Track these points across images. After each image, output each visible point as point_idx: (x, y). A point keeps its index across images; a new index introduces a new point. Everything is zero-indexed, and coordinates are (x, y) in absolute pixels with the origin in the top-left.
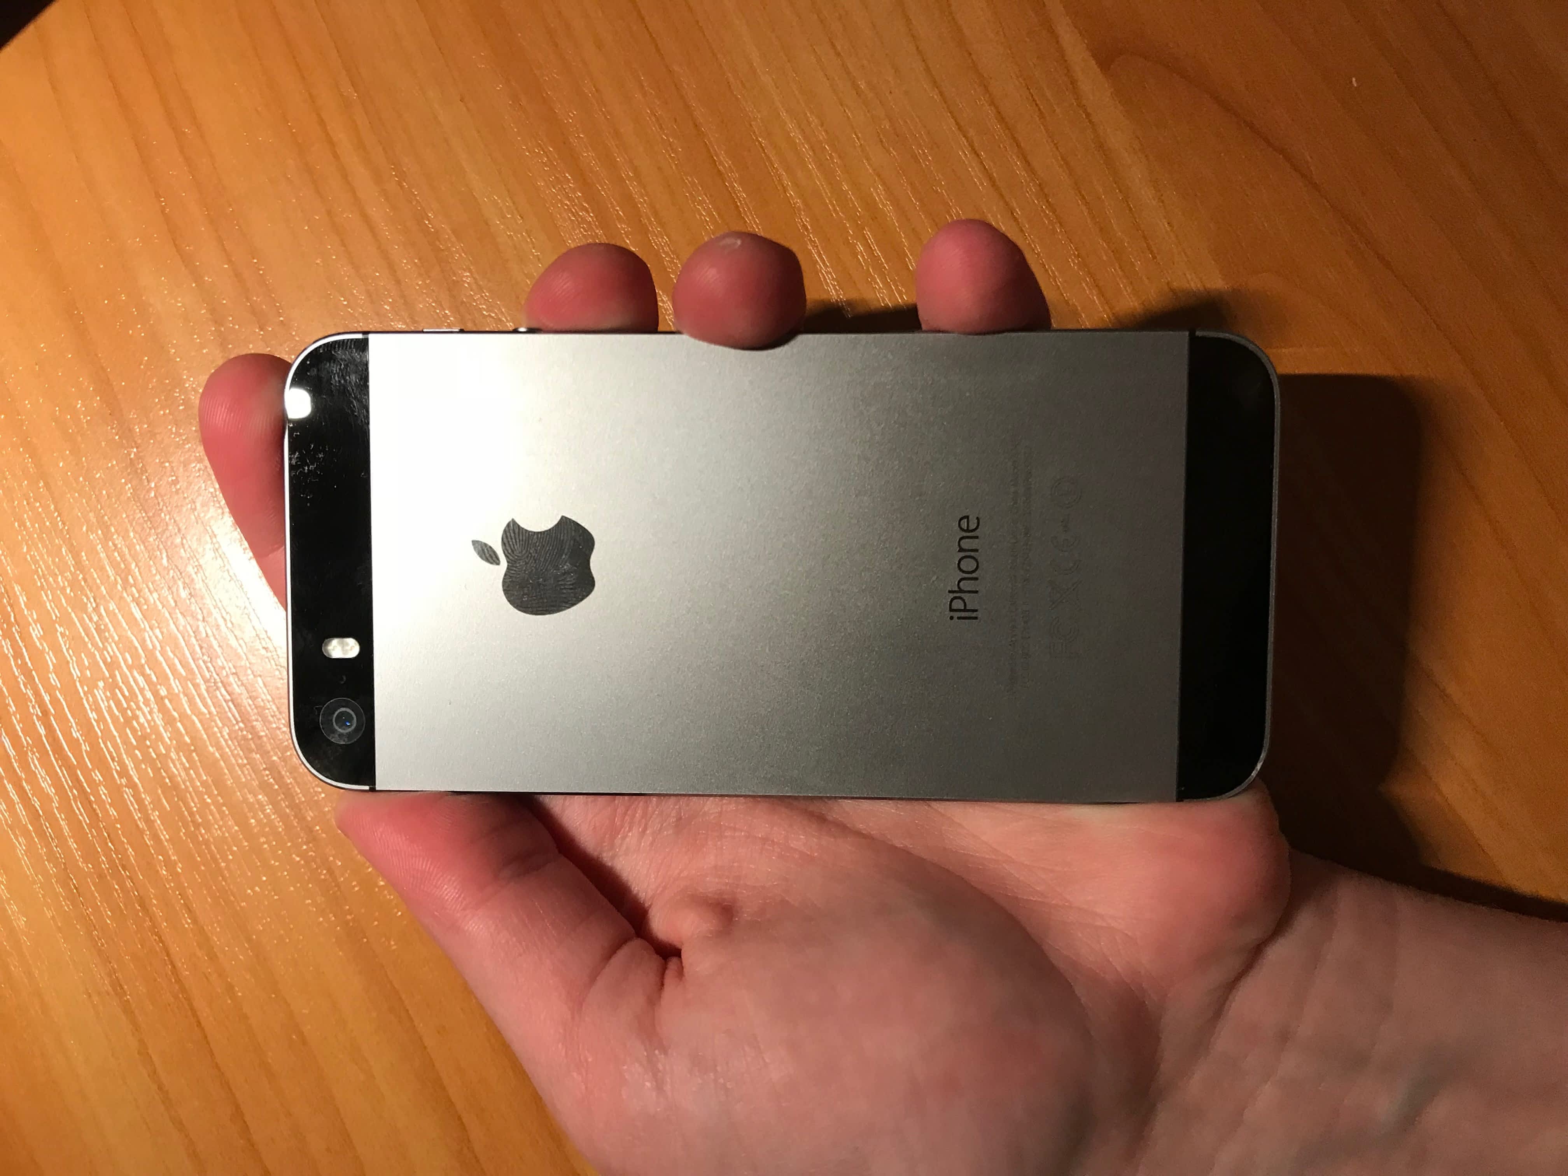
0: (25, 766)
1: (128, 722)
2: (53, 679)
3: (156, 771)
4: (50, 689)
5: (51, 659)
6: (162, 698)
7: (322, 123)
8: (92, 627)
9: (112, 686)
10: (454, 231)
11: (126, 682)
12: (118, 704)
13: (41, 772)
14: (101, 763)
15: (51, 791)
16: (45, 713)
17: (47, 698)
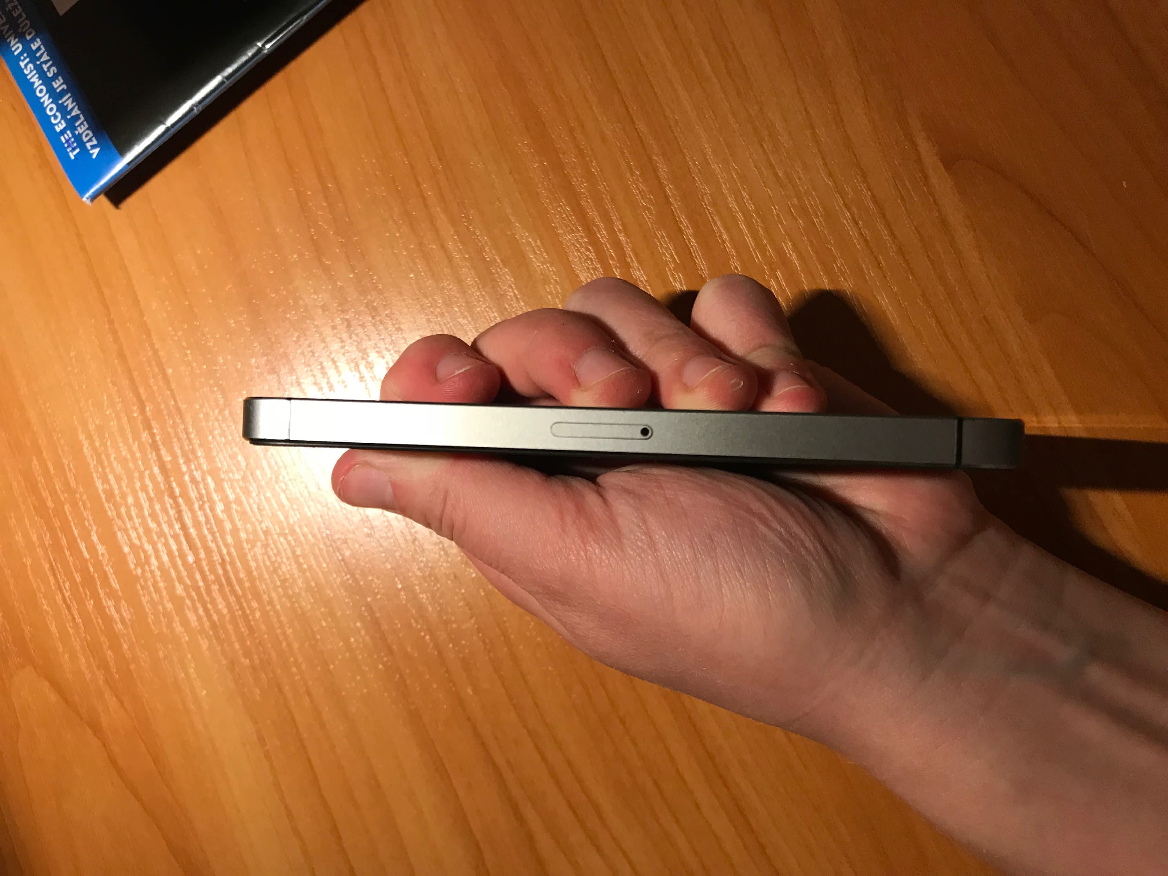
0: (209, 591)
1: (275, 571)
2: (230, 539)
3: (293, 603)
4: (227, 545)
5: (228, 526)
6: (298, 556)
7: (418, 184)
8: (255, 507)
9: (266, 546)
10: (502, 261)
11: (275, 543)
12: (269, 557)
13: (219, 600)
14: (257, 596)
15: (225, 611)
16: (223, 560)
17: (225, 551)
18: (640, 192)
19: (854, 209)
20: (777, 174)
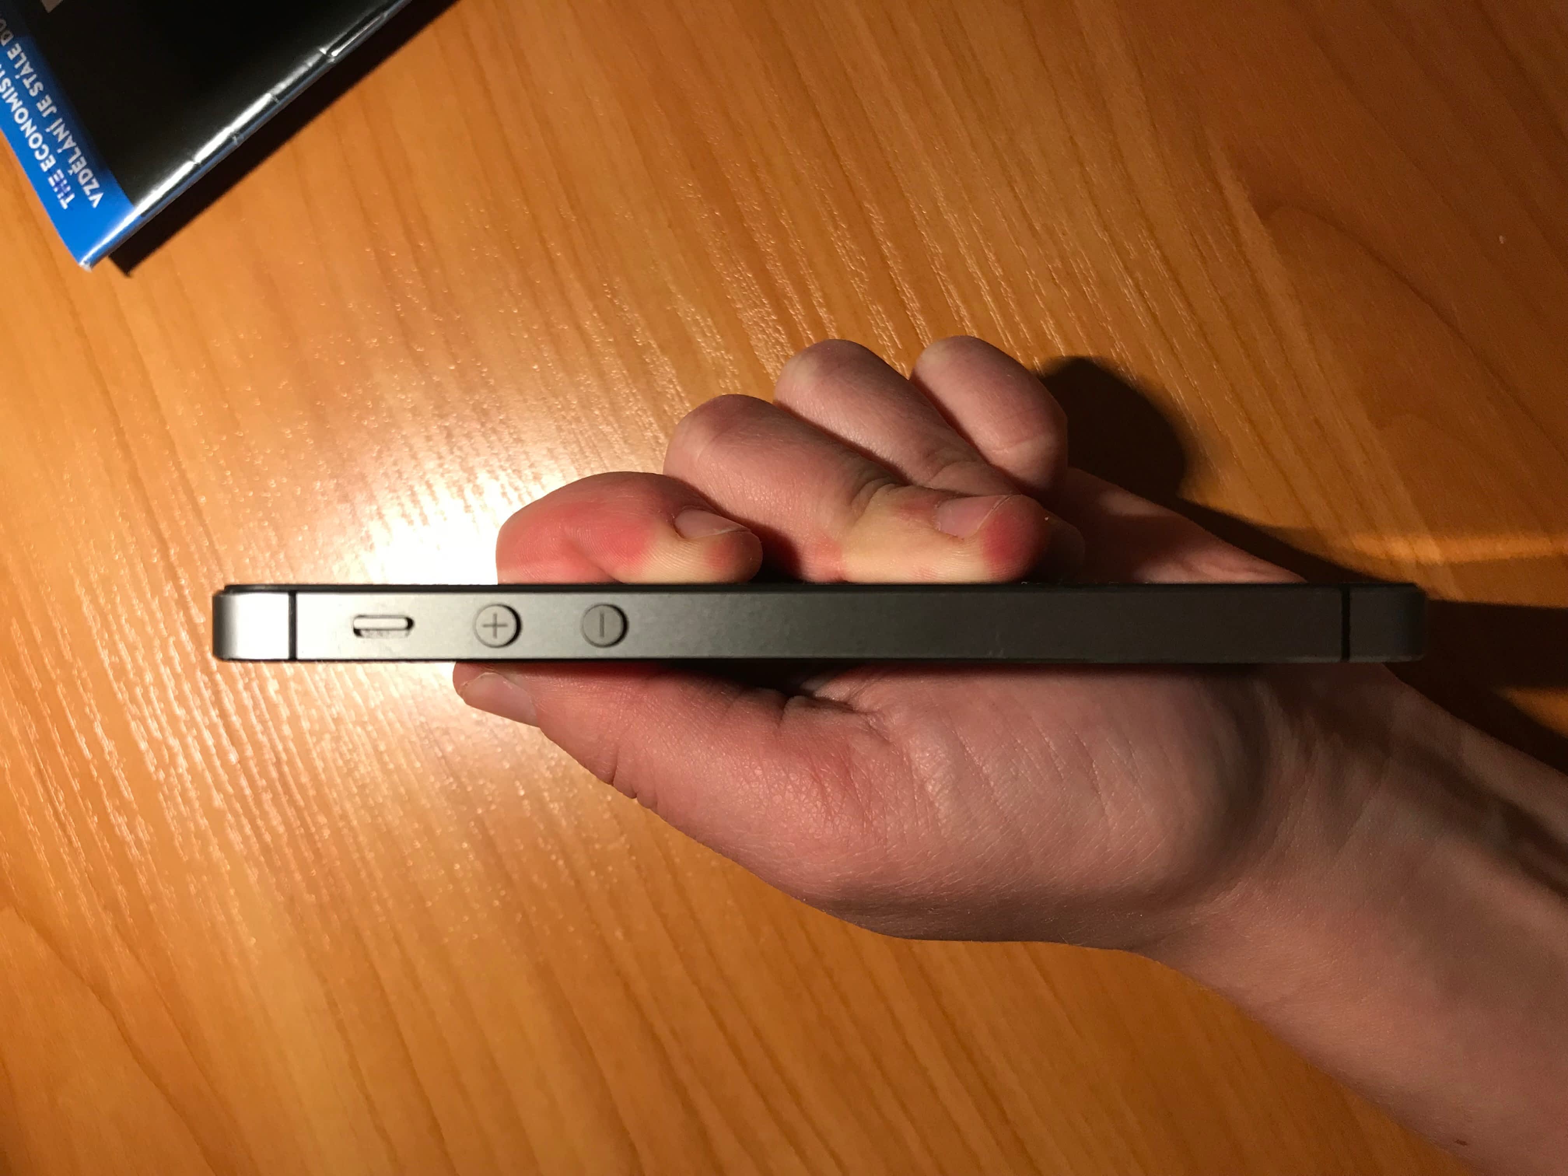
0: (259, 803)
1: (350, 772)
2: (287, 730)
3: (374, 817)
4: (283, 739)
5: (284, 712)
6: (381, 753)
7: (543, 241)
8: (321, 685)
9: (337, 739)
10: (660, 346)
11: (349, 734)
12: (342, 755)
13: (273, 812)
14: (325, 807)
15: (281, 829)
16: (278, 759)
17: (280, 747)
18: (847, 251)
19: (1138, 274)
20: (1033, 226)
